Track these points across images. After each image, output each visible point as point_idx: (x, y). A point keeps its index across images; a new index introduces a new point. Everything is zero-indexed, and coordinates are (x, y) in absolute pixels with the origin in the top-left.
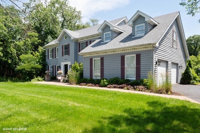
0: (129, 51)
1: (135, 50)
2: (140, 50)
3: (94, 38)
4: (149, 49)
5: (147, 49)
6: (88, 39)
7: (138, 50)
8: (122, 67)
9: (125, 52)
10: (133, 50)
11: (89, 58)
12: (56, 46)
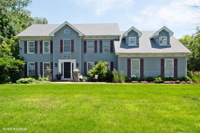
0: (169, 56)
1: (174, 56)
2: (178, 56)
3: (105, 38)
4: (185, 56)
5: (183, 56)
6: (97, 38)
7: (176, 56)
8: (162, 67)
9: (165, 56)
10: (172, 56)
11: (127, 59)
12: (42, 39)
